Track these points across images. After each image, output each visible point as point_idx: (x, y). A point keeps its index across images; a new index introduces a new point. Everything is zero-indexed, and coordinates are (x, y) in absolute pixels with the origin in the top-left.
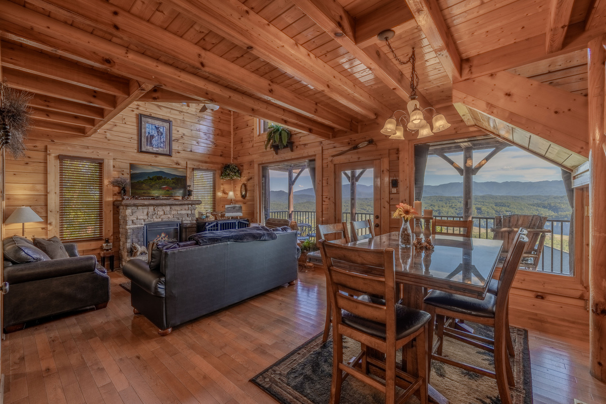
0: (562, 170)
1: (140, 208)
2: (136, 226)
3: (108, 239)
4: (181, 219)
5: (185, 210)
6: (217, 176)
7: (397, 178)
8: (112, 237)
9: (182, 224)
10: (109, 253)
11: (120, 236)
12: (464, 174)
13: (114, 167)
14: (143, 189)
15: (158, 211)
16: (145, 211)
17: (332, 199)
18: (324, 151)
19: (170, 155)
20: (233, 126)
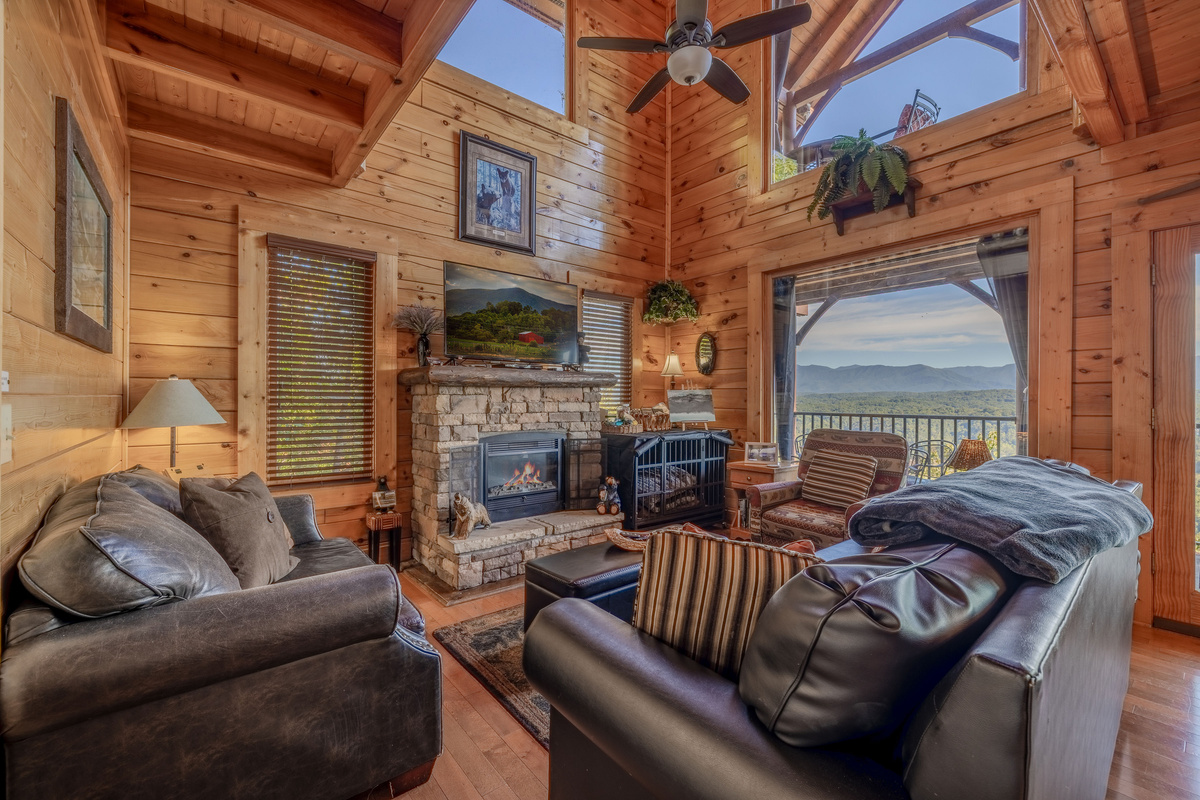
1: (470, 390)
2: (459, 444)
3: (385, 478)
4: (565, 426)
5: (577, 400)
6: (636, 312)
8: (395, 473)
9: (569, 440)
10: (389, 521)
11: (414, 470)
13: (400, 276)
14: (475, 338)
15: (514, 401)
16: (483, 400)
17: (1137, 363)
18: (1085, 190)
19: (529, 251)
20: (672, 179)
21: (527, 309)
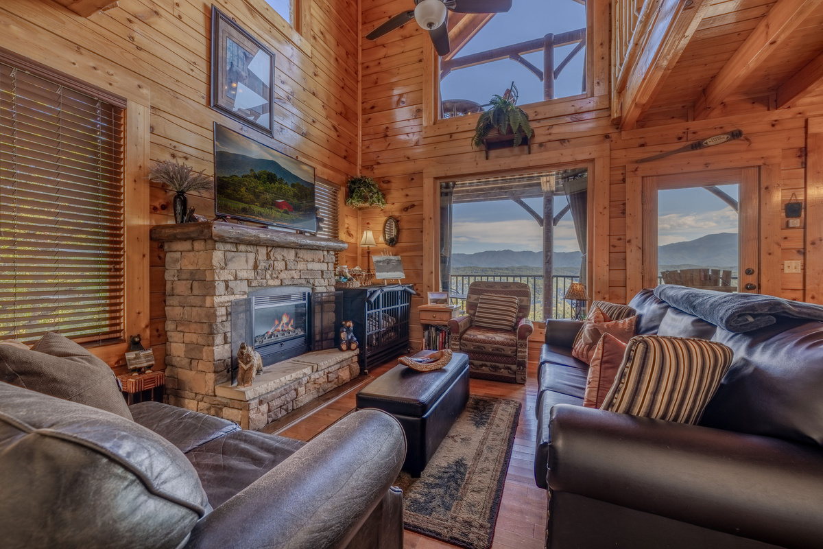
1: (242, 248)
2: (232, 298)
3: (139, 336)
4: (312, 281)
5: (319, 261)
6: (341, 197)
8: (148, 331)
9: (315, 294)
10: (151, 380)
11: (170, 326)
13: (152, 129)
14: (241, 200)
15: (276, 260)
16: (252, 257)
17: (637, 241)
19: (270, 133)
20: (363, 103)
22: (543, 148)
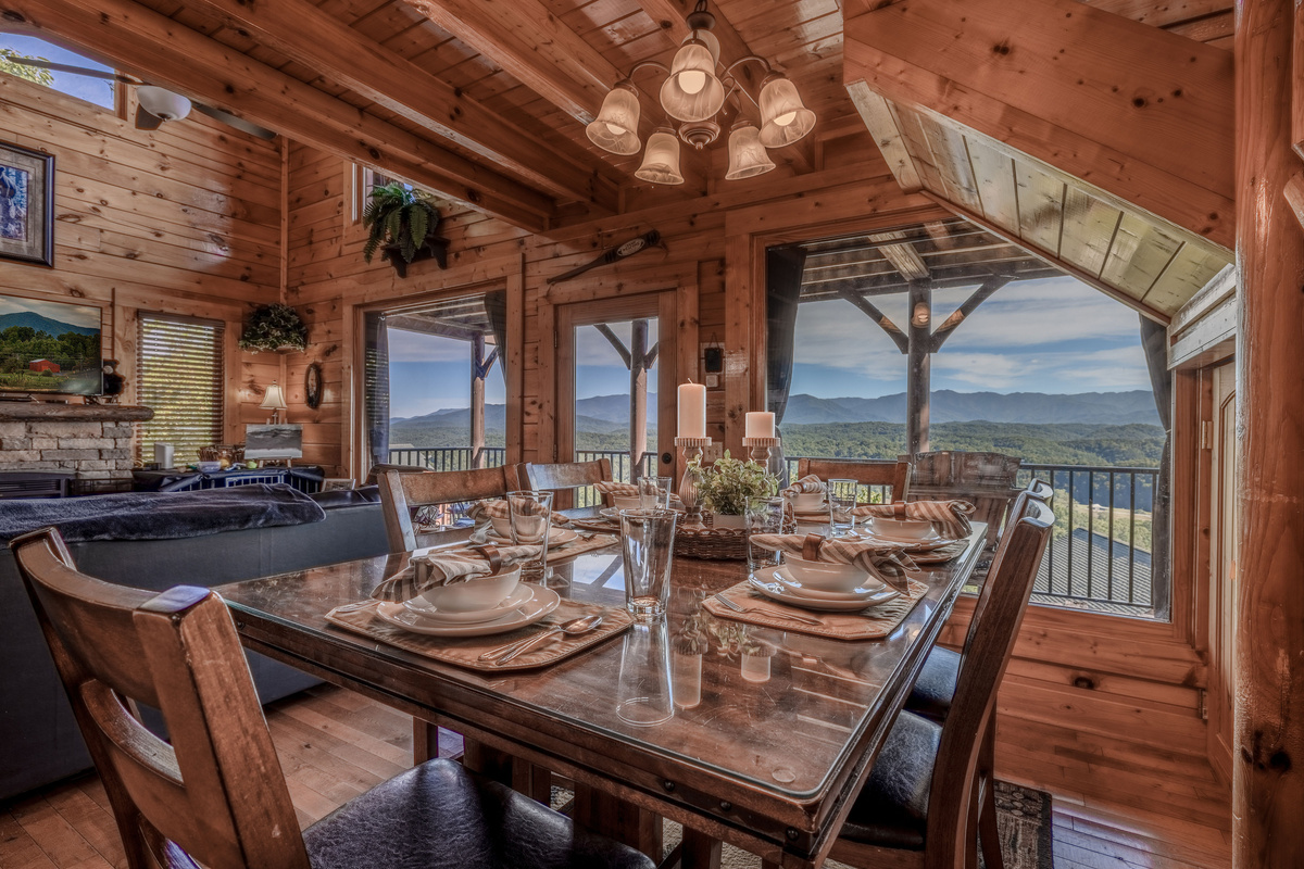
0: (1143, 319)
4: (71, 464)
5: (91, 436)
6: (229, 338)
7: (721, 345)
12: (910, 351)
17: (549, 408)
18: (528, 266)
19: (44, 263)
20: (289, 193)
21: (40, 335)
22: (459, 259)
